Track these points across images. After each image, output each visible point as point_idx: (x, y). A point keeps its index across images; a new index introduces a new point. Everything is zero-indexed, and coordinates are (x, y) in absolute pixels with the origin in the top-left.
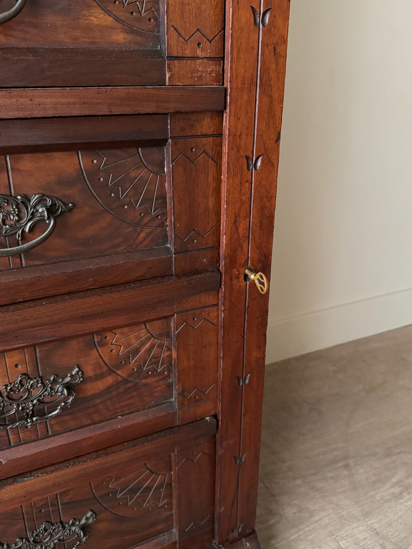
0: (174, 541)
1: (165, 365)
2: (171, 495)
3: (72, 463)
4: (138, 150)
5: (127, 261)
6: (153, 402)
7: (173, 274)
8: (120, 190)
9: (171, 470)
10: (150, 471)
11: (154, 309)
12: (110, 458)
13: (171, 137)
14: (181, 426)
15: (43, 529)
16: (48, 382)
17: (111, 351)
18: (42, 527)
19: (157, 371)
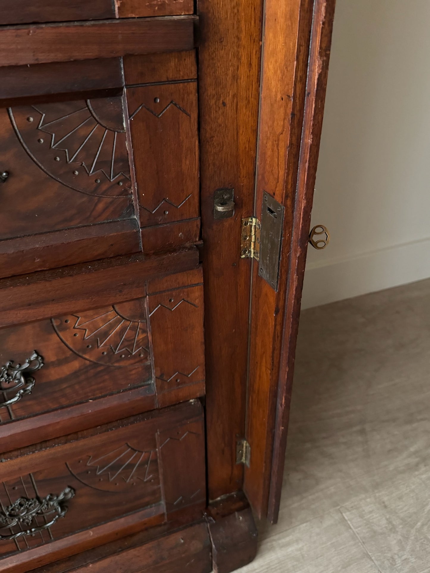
0: (162, 513)
1: (141, 348)
2: (157, 470)
3: (39, 448)
4: (86, 102)
5: (82, 238)
6: (129, 385)
7: (141, 251)
8: (67, 152)
9: (155, 447)
10: (132, 449)
11: (121, 291)
12: (81, 443)
13: (126, 85)
14: (161, 409)
15: (18, 505)
16: (4, 369)
17: (75, 335)
18: (17, 502)
19: (131, 354)
